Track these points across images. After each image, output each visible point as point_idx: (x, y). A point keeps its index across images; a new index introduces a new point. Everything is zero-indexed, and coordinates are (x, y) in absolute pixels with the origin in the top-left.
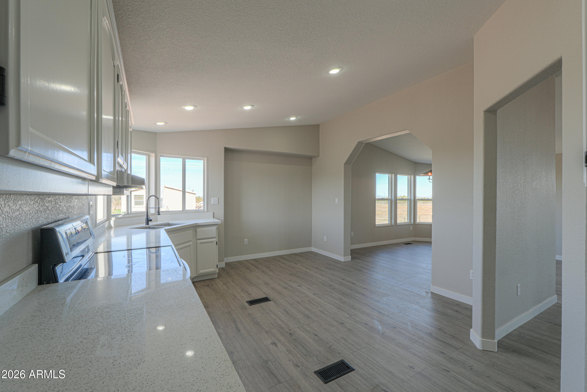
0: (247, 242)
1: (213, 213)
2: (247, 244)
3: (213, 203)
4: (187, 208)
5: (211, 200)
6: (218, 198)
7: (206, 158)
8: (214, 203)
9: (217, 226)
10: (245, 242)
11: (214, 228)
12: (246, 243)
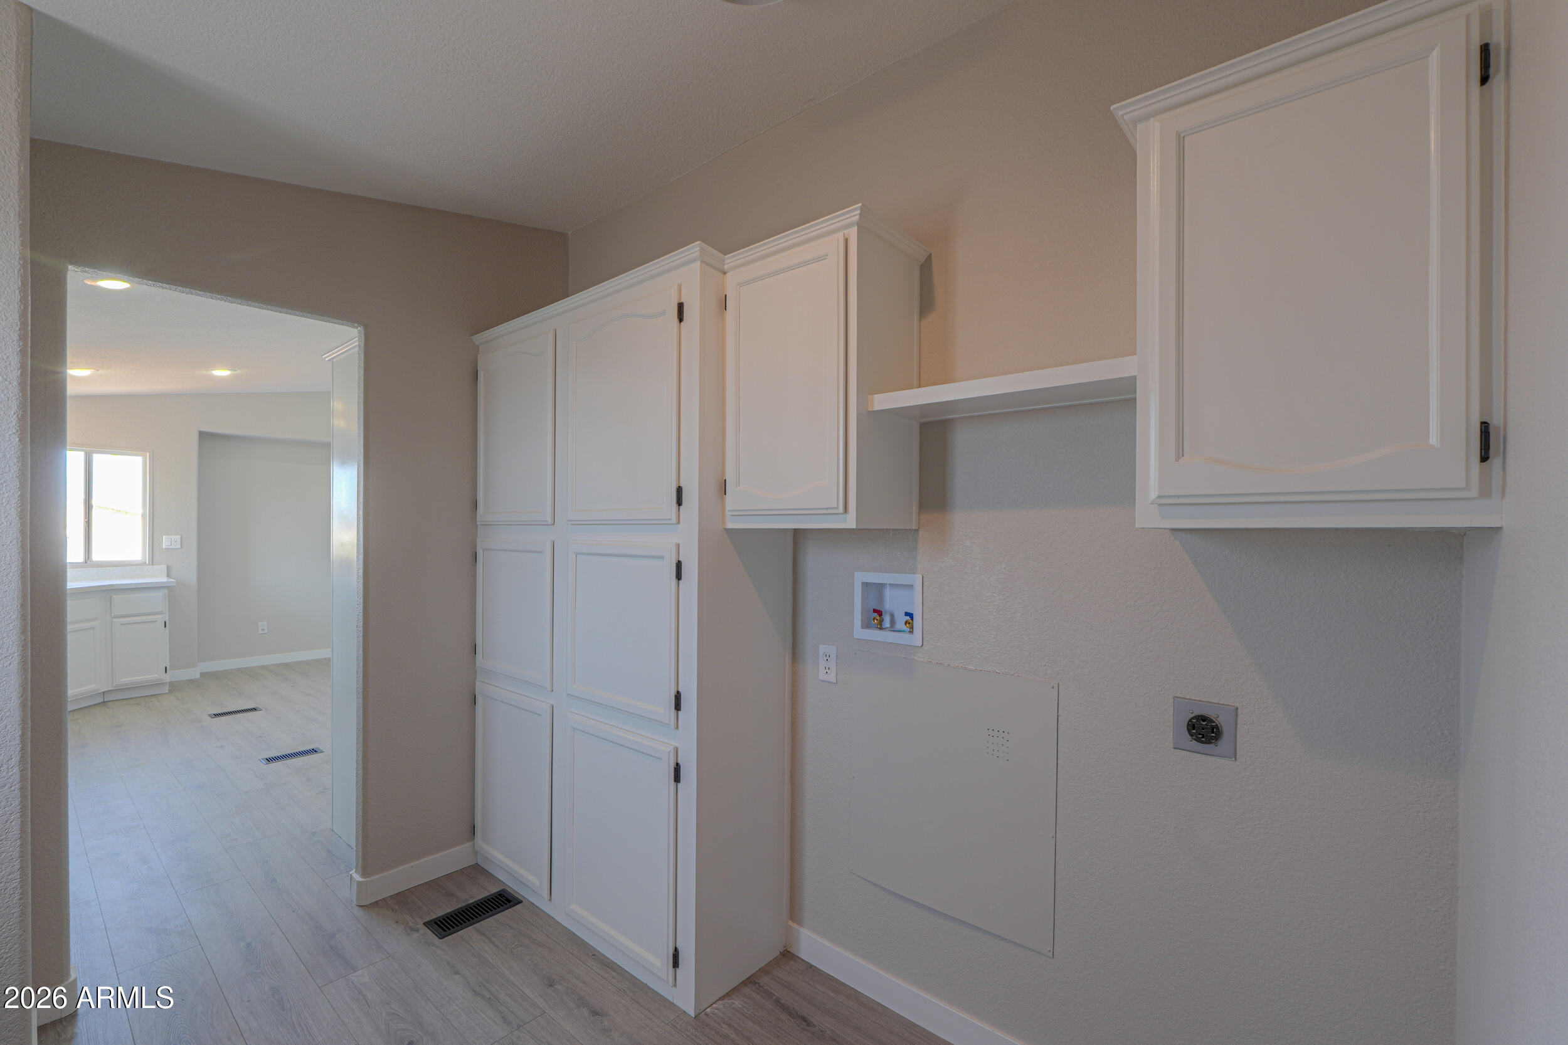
0: (266, 628)
1: (167, 567)
2: (266, 631)
3: (167, 547)
4: (96, 557)
5: (162, 539)
6: (181, 537)
7: (148, 454)
8: (171, 547)
9: (166, 591)
10: (260, 629)
11: (160, 594)
12: (263, 630)
